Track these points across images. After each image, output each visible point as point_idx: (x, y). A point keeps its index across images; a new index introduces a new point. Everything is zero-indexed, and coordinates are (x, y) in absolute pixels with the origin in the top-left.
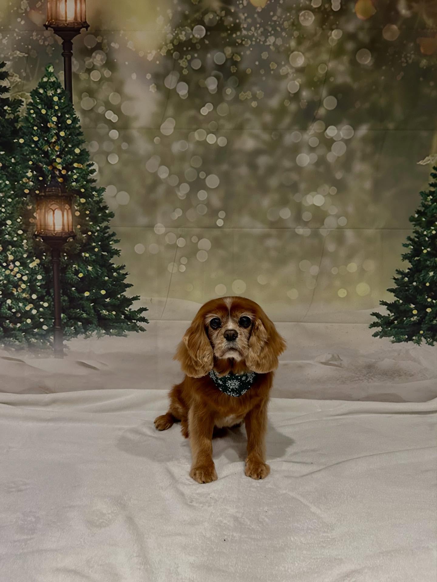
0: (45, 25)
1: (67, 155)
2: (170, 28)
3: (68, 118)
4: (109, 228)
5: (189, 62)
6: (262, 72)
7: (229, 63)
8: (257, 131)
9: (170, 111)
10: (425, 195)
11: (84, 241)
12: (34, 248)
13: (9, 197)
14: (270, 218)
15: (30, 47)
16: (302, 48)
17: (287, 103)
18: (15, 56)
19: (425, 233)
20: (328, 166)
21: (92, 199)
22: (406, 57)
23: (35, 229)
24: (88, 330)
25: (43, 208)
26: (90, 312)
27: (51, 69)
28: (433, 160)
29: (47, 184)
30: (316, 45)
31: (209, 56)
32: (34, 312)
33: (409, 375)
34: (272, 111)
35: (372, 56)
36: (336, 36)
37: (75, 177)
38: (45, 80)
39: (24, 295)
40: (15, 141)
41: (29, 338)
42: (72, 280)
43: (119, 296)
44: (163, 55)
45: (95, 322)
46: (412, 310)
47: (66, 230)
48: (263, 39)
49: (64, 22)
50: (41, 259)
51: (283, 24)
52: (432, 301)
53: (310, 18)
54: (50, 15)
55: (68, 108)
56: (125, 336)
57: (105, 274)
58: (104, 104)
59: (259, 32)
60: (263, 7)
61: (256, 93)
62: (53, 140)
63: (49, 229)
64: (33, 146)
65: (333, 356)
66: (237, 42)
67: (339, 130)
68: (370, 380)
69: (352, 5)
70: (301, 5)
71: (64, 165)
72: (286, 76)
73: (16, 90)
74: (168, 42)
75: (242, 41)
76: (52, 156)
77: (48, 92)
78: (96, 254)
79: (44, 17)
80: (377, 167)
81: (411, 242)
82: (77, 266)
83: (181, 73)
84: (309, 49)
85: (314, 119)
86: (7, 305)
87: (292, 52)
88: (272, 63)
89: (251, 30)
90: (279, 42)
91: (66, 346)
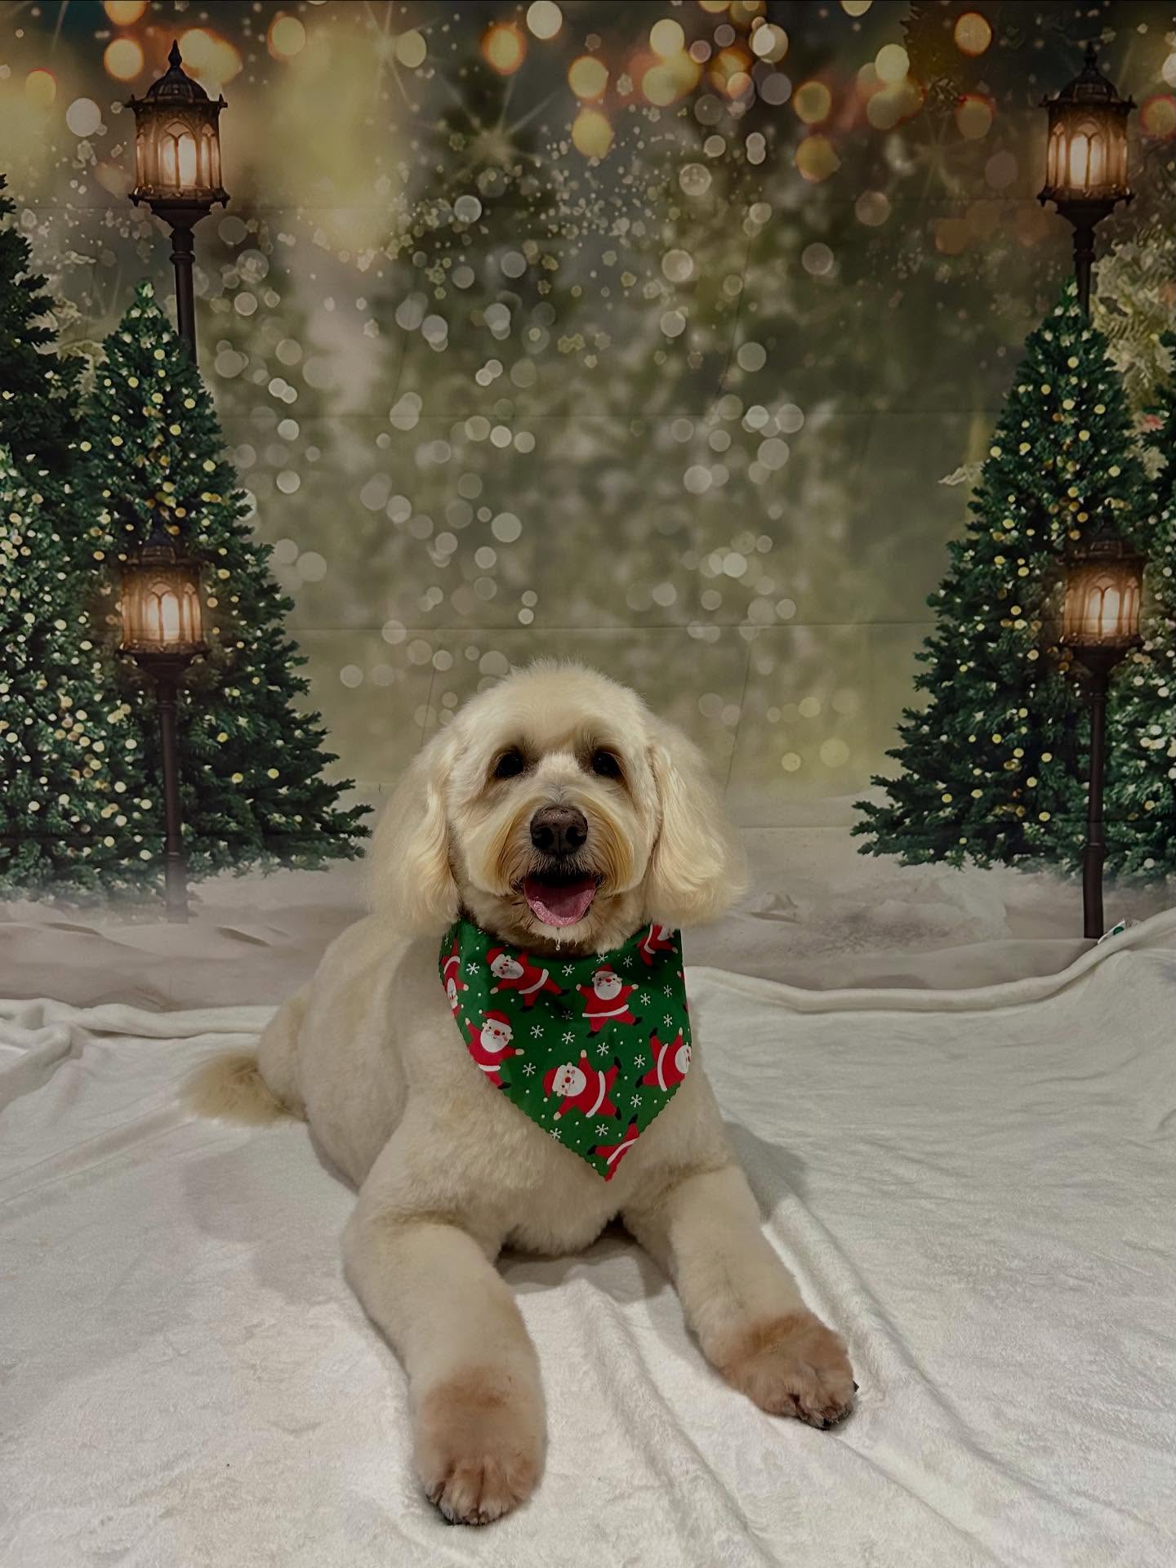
0: (132, 196)
1: (188, 474)
2: (405, 201)
3: (187, 396)
4: (283, 632)
5: (448, 272)
6: (605, 293)
7: (533, 276)
8: (599, 418)
9: (410, 378)
10: (958, 548)
11: (228, 662)
12: (118, 681)
13: (60, 570)
14: (634, 605)
15: (100, 243)
16: (688, 242)
17: (660, 358)
18: (67, 262)
19: (962, 629)
20: (751, 492)
21: (244, 570)
22: (906, 260)
23: (119, 639)
24: (240, 858)
25: (137, 592)
26: (245, 818)
27: (148, 292)
28: (971, 475)
29: (143, 540)
30: (718, 237)
31: (490, 259)
32: (121, 821)
33: (936, 934)
34: (630, 377)
35: (835, 259)
36: (757, 216)
37: (206, 522)
38: (135, 314)
39: (97, 785)
40: (70, 447)
41: (110, 879)
42: (204, 749)
43: (308, 781)
44: (391, 258)
45: (257, 839)
46: (940, 794)
47: (189, 638)
48: (604, 223)
49: (174, 189)
50: (133, 704)
51: (645, 192)
52: (983, 774)
53: (702, 180)
54: (141, 174)
55: (186, 374)
56: (325, 869)
57: (277, 733)
58: (264, 365)
59: (596, 209)
60: (602, 157)
61: (594, 338)
62: (156, 444)
63: (151, 637)
64: (111, 457)
65: (778, 899)
66: (551, 231)
67: (772, 414)
68: (858, 948)
69: (788, 151)
70: (682, 153)
71: (181, 498)
72: (657, 300)
73: (72, 336)
74: (401, 230)
75: (561, 227)
76: (153, 479)
77: (142, 340)
78: (255, 691)
79: (130, 178)
80: (854, 492)
81: (932, 650)
82: (213, 718)
83: (431, 296)
84: (703, 245)
85: (719, 392)
86: (60, 808)
87: (668, 250)
88: (625, 273)
89: (577, 205)
90: (639, 229)
91: (193, 896)
